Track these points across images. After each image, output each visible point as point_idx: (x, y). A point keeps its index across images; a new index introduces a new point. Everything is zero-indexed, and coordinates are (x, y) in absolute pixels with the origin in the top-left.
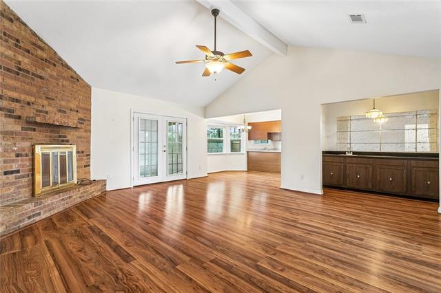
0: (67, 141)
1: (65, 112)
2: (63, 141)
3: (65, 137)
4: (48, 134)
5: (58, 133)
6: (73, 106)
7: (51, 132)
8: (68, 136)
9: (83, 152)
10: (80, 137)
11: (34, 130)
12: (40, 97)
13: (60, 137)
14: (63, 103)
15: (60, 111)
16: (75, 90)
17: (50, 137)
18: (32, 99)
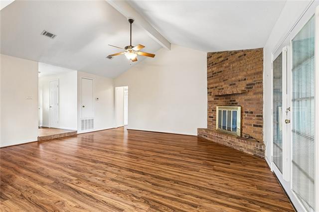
0: (236, 104)
1: (234, 84)
2: (233, 104)
3: (234, 101)
4: (225, 100)
5: (230, 98)
6: (240, 77)
7: (226, 99)
8: (236, 100)
9: (252, 113)
10: (249, 100)
11: (218, 99)
12: (220, 82)
13: (231, 101)
14: (233, 79)
15: (231, 85)
16: (242, 65)
17: (225, 102)
18: (217, 85)
